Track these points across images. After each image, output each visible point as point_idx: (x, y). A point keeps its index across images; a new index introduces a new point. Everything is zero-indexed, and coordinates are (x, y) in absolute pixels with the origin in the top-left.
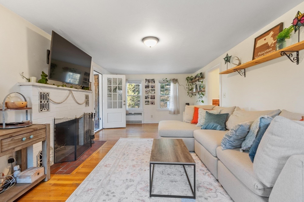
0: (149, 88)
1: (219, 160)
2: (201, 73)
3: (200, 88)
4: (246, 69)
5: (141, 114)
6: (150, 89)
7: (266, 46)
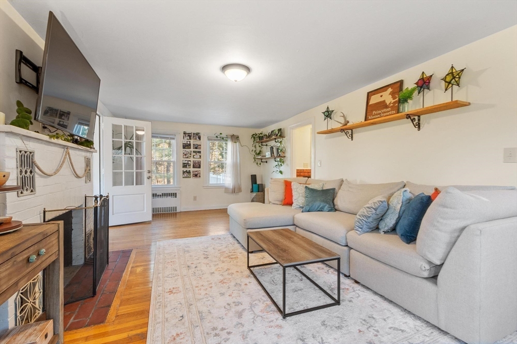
0: (190, 148)
1: (352, 249)
2: (280, 130)
3: (278, 151)
4: (354, 130)
5: (175, 195)
6: (192, 149)
7: (382, 105)
